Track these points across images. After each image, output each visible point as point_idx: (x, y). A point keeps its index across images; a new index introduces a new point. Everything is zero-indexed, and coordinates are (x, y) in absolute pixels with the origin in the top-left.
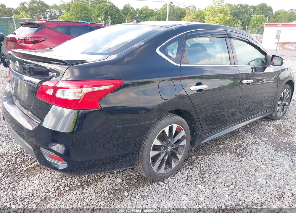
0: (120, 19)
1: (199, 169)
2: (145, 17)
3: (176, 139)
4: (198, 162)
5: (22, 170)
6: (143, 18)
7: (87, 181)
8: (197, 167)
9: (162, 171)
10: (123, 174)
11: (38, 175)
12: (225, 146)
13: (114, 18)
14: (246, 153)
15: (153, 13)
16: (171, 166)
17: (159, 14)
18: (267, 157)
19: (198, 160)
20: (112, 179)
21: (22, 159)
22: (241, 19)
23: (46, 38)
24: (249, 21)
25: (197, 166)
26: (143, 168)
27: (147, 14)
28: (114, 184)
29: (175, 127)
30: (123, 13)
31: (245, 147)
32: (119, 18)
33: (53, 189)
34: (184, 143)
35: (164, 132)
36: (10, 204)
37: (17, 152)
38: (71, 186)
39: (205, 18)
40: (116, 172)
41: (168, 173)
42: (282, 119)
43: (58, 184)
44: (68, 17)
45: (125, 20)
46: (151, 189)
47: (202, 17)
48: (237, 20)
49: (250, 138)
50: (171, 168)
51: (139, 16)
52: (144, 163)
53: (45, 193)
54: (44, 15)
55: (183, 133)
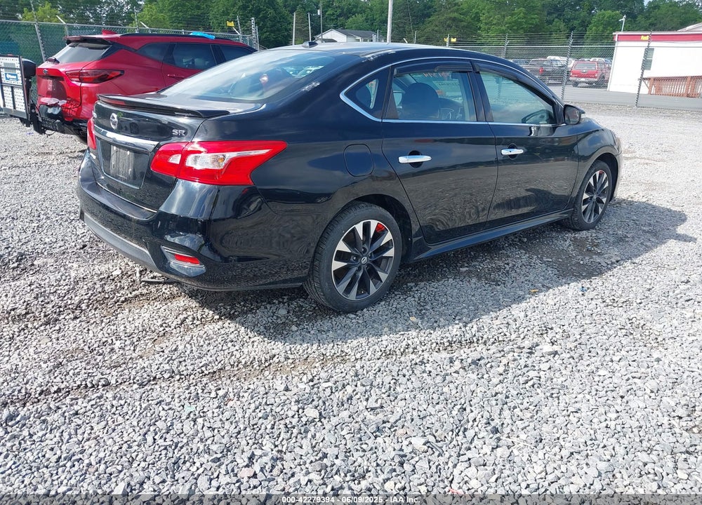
0: (279, 22)
1: (417, 300)
2: (339, 16)
3: (376, 245)
4: (417, 290)
5: (118, 301)
6: (333, 20)
7: (230, 314)
8: (414, 297)
9: (353, 296)
10: (289, 305)
11: (146, 307)
12: (471, 269)
13: (265, 17)
14: (507, 278)
15: (357, 7)
16: (367, 290)
17: (371, 9)
18: (540, 284)
19: (417, 288)
20: (271, 311)
21: (113, 287)
22: (567, 21)
23: (123, 71)
24: (585, 25)
25: (416, 296)
26: (321, 288)
27: (342, 9)
28: (275, 317)
29: (374, 224)
30: (285, 6)
31: (508, 271)
32: (275, 17)
33: (175, 323)
34: (391, 253)
35: (354, 230)
36: (112, 340)
37: (102, 277)
38: (203, 320)
39: (481, 18)
40: (277, 302)
41: (362, 301)
42: (593, 228)
43: (181, 317)
44: (152, 16)
45: (290, 23)
46: (334, 323)
47: (475, 17)
48: (558, 24)
49: (520, 258)
50: (369, 293)
51: (324, 13)
52: (322, 278)
53: (162, 328)
54: (95, 10)
55: (388, 237)
